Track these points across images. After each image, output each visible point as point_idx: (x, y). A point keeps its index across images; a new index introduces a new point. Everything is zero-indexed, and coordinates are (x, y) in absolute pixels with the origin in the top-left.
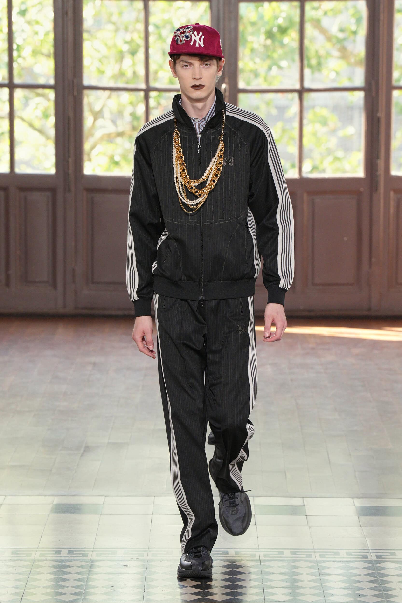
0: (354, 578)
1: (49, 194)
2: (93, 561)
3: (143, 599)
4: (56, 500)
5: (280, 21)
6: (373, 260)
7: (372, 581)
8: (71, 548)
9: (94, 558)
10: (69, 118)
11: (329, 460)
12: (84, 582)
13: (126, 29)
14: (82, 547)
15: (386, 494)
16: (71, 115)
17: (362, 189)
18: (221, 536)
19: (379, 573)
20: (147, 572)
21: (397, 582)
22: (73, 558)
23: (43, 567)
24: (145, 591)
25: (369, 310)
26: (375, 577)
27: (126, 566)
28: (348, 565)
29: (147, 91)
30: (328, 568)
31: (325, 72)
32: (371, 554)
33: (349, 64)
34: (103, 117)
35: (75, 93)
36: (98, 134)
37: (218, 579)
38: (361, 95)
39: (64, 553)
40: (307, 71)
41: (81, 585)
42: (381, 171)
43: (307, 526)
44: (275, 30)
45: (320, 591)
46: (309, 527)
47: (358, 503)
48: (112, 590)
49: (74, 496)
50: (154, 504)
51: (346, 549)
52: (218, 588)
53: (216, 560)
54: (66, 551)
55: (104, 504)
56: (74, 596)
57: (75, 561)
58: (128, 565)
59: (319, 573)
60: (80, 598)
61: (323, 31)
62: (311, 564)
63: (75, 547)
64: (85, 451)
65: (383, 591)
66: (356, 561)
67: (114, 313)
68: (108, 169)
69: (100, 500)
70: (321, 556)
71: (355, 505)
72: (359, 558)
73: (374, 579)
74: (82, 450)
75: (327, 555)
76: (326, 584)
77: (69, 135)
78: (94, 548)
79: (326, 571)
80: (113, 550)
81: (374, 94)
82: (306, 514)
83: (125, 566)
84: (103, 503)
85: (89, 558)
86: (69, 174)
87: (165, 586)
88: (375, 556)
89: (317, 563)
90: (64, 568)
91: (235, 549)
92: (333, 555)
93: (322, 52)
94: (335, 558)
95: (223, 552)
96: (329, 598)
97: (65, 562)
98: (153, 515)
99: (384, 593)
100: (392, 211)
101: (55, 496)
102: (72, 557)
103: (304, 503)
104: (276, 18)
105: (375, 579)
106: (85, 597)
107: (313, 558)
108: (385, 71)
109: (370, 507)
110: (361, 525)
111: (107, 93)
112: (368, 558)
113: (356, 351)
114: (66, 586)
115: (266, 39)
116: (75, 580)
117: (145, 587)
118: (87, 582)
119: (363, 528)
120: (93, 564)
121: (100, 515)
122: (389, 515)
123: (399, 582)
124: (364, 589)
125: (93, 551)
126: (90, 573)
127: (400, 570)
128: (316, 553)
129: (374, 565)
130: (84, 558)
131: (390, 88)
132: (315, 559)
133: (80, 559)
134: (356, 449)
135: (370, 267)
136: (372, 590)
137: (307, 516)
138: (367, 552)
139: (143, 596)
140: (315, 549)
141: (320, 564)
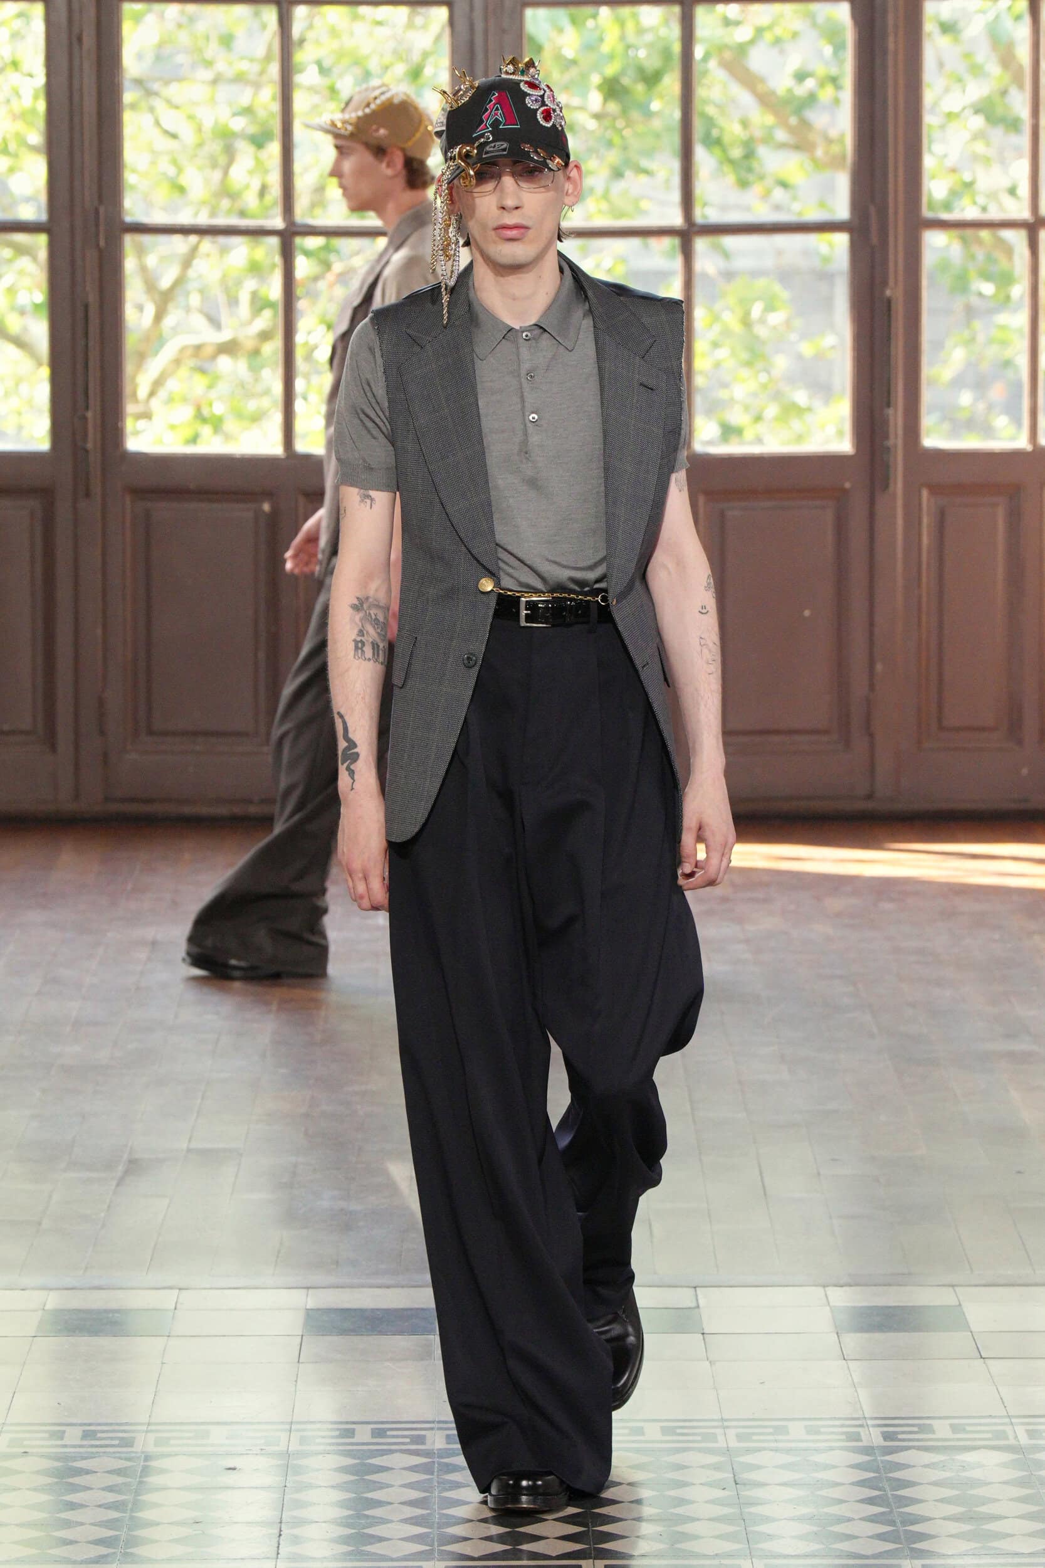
0: (824, 1493)
1: (34, 503)
2: (147, 1458)
3: (278, 1554)
4: (53, 1301)
5: (642, 55)
6: (879, 667)
7: (871, 1498)
8: (90, 1425)
9: (151, 1449)
10: (86, 307)
11: (764, 1188)
12: (124, 1511)
14: (120, 1421)
15: (910, 1274)
16: (93, 298)
17: (847, 485)
19: (889, 1479)
20: (287, 1485)
21: (936, 1501)
22: (95, 1450)
23: (17, 1472)
24: (282, 1533)
25: (870, 797)
26: (880, 1490)
27: (234, 1469)
28: (812, 1458)
29: (289, 235)
30: (759, 1467)
32: (870, 1429)
33: (818, 165)
34: (182, 306)
35: (102, 243)
38: (841, 241)
39: (73, 1436)
41: (116, 1520)
42: (896, 439)
43: (703, 1360)
44: (628, 76)
45: (739, 1528)
46: (710, 1362)
47: (841, 1297)
48: (196, 1532)
49: (99, 1288)
51: (804, 1419)
52: (471, 1524)
54: (78, 1432)
55: (175, 1309)
56: (98, 1547)
57: (100, 1456)
58: (238, 1466)
59: (735, 1481)
60: (114, 1553)
61: (749, 80)
62: (717, 1459)
63: (101, 1421)
64: (127, 1172)
65: (899, 1524)
66: (831, 1449)
67: (204, 810)
68: (194, 439)
69: (168, 1299)
70: (740, 1438)
71: (829, 1304)
72: (839, 1440)
73: (876, 1493)
74: (121, 1168)
75: (754, 1434)
76: (753, 1510)
78: (149, 1424)
79: (754, 1476)
80: (203, 1427)
81: (875, 240)
82: (703, 1329)
83: (230, 1469)
84: (173, 1307)
85: (138, 1448)
86: (87, 451)
88: (880, 1435)
89: (731, 1455)
90: (73, 1476)
92: (771, 1434)
94: (776, 1441)
96: (759, 1546)
97: (74, 1459)
99: (902, 1528)
100: (925, 539)
101: (51, 1289)
102: (92, 1446)
103: (697, 1300)
104: (630, 46)
105: (880, 1493)
106: (127, 1551)
107: (721, 1443)
108: (903, 182)
109: (870, 1307)
110: (845, 1357)
112: (859, 1440)
113: (835, 904)
114: (77, 1522)
115: (605, 100)
116: (100, 1506)
117: (283, 1524)
118: (132, 1510)
119: (851, 1364)
120: (146, 1464)
121: (166, 1338)
122: (917, 1329)
123: (942, 1501)
124: (850, 1520)
125: (147, 1432)
126: (141, 1487)
127: (944, 1471)
128: (727, 1431)
129: (879, 1458)
130: (124, 1449)
131: (917, 224)
132: (725, 1446)
133: (114, 1453)
134: (833, 1160)
135: (872, 687)
136: (872, 1521)
137: (705, 1335)
138: (861, 1426)
139: (278, 1547)
140: (726, 1420)
141: (742, 1459)
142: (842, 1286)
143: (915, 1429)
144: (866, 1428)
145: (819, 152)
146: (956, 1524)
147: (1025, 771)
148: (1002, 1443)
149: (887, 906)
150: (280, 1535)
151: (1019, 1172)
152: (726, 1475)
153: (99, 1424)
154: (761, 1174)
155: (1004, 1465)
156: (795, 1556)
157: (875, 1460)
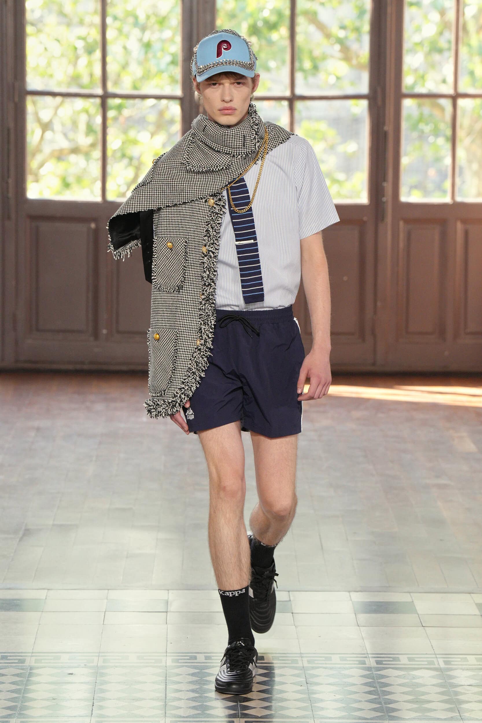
0: (348, 688)
2: (31, 669)
3: (92, 714)
5: (266, 14)
6: (379, 304)
7: (370, 691)
8: (4, 653)
9: (33, 664)
10: (9, 130)
11: (322, 546)
12: (20, 694)
13: (81, 23)
14: (20, 651)
15: (389, 587)
16: (12, 125)
17: (365, 219)
18: (188, 637)
19: (379, 683)
20: (97, 682)
21: (401, 693)
22: (6, 665)
24: (94, 704)
25: (374, 364)
26: (374, 687)
27: (72, 674)
28: (343, 672)
29: (105, 97)
30: (318, 676)
31: (322, 75)
32: (370, 659)
33: (351, 66)
34: (53, 130)
35: (16, 99)
36: (47, 149)
37: (183, 690)
38: (364, 103)
40: (299, 76)
41: (16, 698)
42: (388, 198)
43: (292, 625)
44: (260, 24)
45: (307, 705)
46: (295, 626)
47: (358, 597)
48: (53, 704)
49: (10, 589)
50: (107, 599)
51: (340, 654)
52: (183, 701)
53: (181, 667)
55: (46, 599)
56: (7, 710)
57: (9, 668)
58: (74, 673)
59: (307, 682)
60: (14, 713)
61: (321, 27)
62: (296, 672)
63: (9, 651)
64: (24, 535)
65: (383, 704)
66: (351, 668)
67: (62, 367)
68: (59, 193)
69: (42, 594)
70: (309, 662)
71: (351, 600)
72: (355, 664)
73: (373, 689)
74: (21, 533)
75: (316, 660)
76: (315, 696)
77: (9, 150)
78: (32, 653)
79: (315, 680)
80: (57, 654)
81: (380, 103)
82: (292, 611)
83: (70, 674)
84: (45, 598)
85: (27, 664)
86: (9, 198)
87: (119, 699)
88: (375, 662)
89: (304, 670)
91: (204, 653)
92: (324, 660)
93: (317, 53)
94: (326, 664)
95: (190, 657)
96: (317, 713)
98: (106, 612)
99: (384, 706)
100: (401, 245)
102: (5, 663)
103: (290, 597)
104: (261, 10)
105: (375, 689)
106: (21, 712)
107: (300, 664)
108: (393, 75)
109: (371, 602)
110: (359, 625)
111: (59, 99)
112: (365, 664)
113: (356, 414)
116: (8, 691)
117: (94, 700)
118: (24, 693)
119: (362, 628)
120: (31, 671)
121: (41, 612)
122: (392, 612)
123: (403, 693)
124: (360, 701)
125: (32, 656)
126: (28, 682)
127: (405, 679)
128: (303, 659)
129: (374, 673)
130: (21, 665)
131: (400, 96)
132: (302, 666)
133: (16, 666)
134: (355, 533)
135: (375, 312)
136: (371, 702)
137: (293, 614)
138: (366, 657)
139: (92, 711)
140: (303, 654)
141: (309, 672)
142: (357, 592)
143: (391, 659)
144: (368, 658)
145: (354, 62)
146: (410, 704)
147: (446, 353)
148: (432, 666)
149: (380, 415)
150: (93, 705)
151: (441, 540)
152: (303, 679)
153: (9, 653)
154: (320, 538)
155: (433, 677)
156: (334, 718)
157: (373, 673)
